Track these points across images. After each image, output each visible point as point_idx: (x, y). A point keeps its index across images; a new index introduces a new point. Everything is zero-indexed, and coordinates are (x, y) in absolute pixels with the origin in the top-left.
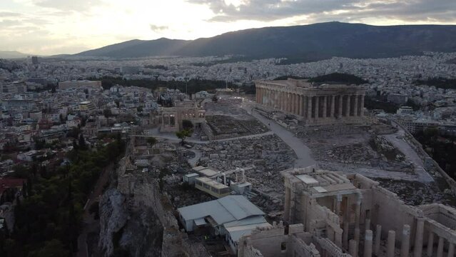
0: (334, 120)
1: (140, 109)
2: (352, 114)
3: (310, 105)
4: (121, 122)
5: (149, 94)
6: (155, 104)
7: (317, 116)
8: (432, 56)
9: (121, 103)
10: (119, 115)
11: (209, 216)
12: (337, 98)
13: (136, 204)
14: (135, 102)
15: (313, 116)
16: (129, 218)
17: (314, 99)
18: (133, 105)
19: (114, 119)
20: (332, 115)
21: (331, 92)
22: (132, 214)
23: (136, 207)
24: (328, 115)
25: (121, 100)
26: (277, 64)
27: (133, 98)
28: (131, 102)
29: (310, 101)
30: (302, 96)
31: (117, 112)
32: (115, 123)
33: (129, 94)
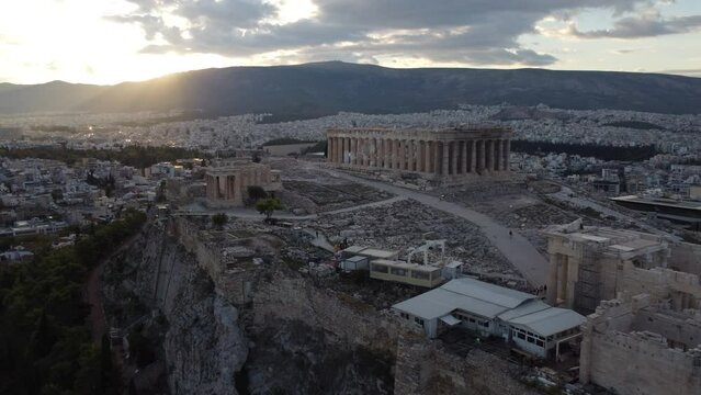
0: (477, 176)
1: (57, 195)
2: (496, 168)
3: (446, 154)
4: (27, 218)
5: (66, 170)
6: (84, 186)
7: (455, 171)
8: (469, 110)
9: (15, 187)
10: (18, 206)
11: (456, 310)
12: (478, 144)
13: (259, 319)
14: (44, 183)
15: (450, 172)
16: (252, 345)
17: (451, 145)
18: (42, 189)
19: (13, 214)
20: (473, 169)
21: (472, 136)
22: (254, 338)
23: (258, 325)
24: (469, 170)
25: (13, 182)
26: (259, 122)
27: (38, 177)
28: (38, 184)
29: (446, 149)
30: (430, 142)
31: (14, 201)
32: (16, 220)
33: (27, 171)
